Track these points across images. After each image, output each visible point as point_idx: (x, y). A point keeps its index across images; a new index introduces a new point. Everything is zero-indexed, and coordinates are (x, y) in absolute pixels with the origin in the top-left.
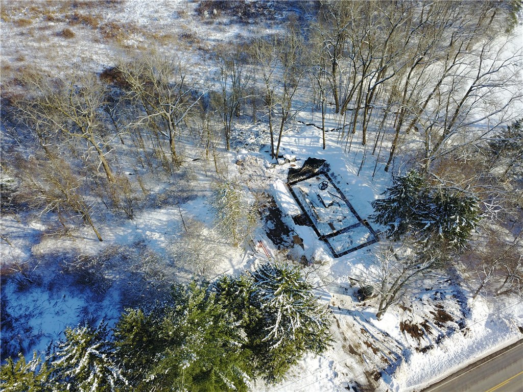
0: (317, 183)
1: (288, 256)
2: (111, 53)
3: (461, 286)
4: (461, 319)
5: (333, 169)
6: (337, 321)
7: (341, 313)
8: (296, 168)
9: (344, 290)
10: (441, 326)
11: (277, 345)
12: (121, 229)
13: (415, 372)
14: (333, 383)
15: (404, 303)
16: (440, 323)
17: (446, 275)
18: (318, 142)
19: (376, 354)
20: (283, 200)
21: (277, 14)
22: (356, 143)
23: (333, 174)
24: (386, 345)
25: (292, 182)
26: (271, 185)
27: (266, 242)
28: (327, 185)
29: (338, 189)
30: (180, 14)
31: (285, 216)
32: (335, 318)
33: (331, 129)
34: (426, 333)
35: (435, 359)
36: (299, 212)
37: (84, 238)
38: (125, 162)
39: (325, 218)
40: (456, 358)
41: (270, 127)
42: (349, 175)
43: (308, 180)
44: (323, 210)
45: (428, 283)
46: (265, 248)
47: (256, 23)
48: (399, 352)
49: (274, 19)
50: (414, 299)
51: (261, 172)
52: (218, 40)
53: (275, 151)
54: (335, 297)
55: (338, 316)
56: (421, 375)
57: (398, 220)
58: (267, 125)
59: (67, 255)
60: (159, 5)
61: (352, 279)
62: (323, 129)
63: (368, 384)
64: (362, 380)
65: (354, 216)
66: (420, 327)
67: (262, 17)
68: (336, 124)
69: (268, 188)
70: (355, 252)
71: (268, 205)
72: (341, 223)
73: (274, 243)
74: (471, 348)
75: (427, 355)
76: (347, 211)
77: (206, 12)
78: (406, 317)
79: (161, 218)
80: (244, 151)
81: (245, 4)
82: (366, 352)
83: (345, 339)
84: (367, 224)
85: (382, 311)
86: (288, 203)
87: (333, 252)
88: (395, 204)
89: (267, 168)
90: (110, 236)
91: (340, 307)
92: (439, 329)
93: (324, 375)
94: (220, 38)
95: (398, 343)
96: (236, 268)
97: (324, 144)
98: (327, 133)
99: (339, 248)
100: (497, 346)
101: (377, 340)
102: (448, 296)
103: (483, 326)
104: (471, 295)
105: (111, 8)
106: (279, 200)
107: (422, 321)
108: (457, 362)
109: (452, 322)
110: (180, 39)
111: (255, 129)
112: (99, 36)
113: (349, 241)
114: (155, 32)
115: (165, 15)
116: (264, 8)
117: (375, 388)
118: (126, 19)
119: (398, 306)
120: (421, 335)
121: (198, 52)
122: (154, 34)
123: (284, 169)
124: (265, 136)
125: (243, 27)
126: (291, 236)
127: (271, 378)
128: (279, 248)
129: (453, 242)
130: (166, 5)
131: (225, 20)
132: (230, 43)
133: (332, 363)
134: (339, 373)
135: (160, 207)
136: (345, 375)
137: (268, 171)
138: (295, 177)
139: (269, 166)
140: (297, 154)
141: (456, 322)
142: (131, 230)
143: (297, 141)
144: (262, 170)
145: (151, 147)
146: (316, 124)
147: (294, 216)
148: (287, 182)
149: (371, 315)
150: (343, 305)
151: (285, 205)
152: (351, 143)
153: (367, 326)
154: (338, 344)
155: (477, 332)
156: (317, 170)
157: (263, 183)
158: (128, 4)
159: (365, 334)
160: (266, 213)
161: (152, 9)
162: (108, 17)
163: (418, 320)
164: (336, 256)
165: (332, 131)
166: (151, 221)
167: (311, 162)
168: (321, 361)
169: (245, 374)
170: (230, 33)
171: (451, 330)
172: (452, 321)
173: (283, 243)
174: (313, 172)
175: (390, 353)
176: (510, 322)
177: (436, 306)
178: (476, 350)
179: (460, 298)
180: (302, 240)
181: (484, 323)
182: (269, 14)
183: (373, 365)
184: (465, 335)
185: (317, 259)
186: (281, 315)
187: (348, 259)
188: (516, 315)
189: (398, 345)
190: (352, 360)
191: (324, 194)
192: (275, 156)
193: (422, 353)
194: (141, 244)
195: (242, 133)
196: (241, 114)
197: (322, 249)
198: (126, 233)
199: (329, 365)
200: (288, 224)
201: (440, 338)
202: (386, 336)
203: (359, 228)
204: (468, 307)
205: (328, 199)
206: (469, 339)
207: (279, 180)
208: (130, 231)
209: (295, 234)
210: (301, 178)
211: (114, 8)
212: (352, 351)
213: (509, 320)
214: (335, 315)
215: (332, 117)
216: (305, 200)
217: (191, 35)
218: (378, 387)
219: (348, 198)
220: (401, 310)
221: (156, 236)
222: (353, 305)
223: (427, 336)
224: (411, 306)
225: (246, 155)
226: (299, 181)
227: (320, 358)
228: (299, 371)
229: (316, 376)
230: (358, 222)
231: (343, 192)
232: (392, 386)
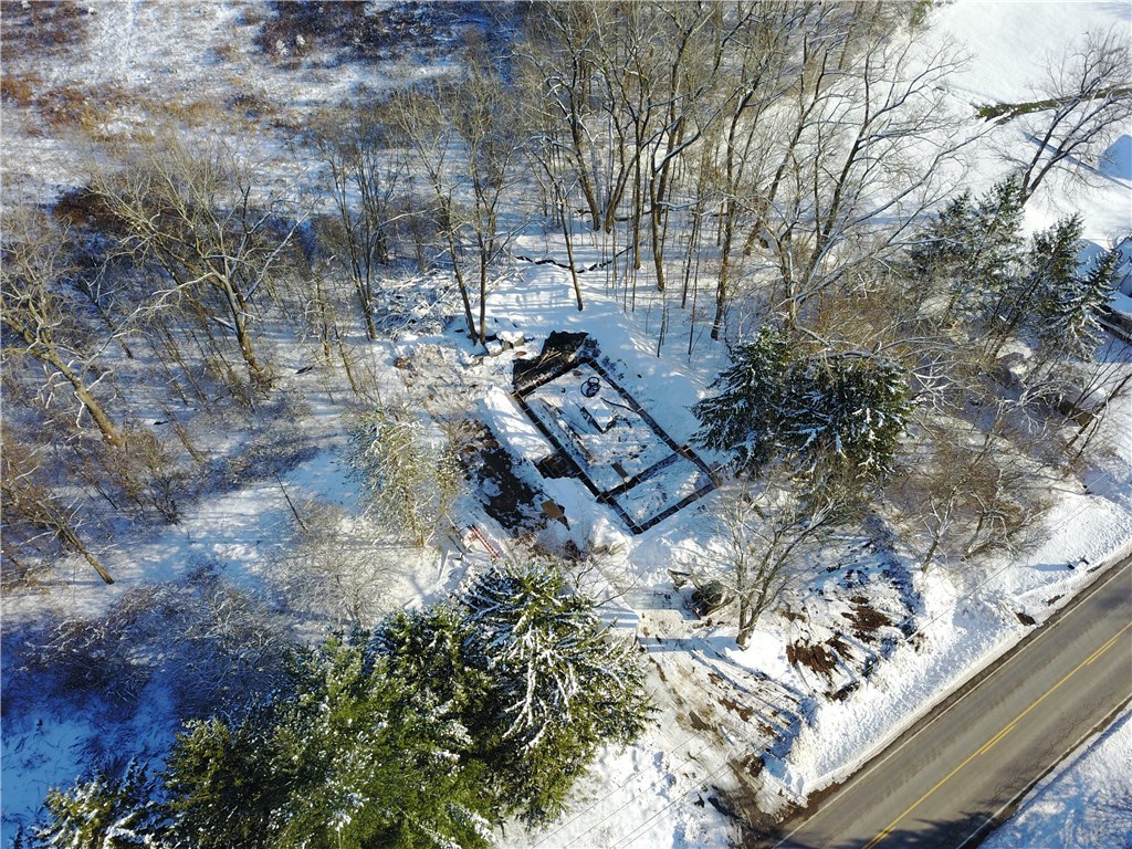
0: (578, 383)
1: (536, 547)
2: (72, 156)
3: (896, 551)
4: (906, 618)
5: (606, 350)
6: (658, 667)
7: (663, 650)
8: (528, 357)
9: (663, 599)
10: (868, 640)
11: (536, 740)
12: (152, 549)
13: (830, 743)
14: (668, 798)
15: (789, 606)
16: (866, 633)
17: (864, 532)
18: (566, 296)
19: (746, 720)
20: (509, 430)
21: (438, 32)
22: (644, 289)
23: (606, 361)
24: (765, 698)
25: (523, 388)
26: (480, 402)
27: (486, 525)
28: (597, 385)
29: (621, 391)
30: (221, 53)
31: (520, 464)
32: (654, 662)
33: (588, 266)
34: (840, 659)
35: (865, 708)
36: (549, 451)
37: (69, 583)
38: (141, 398)
39: (605, 454)
40: (907, 699)
41: (458, 277)
42: (639, 357)
43: (558, 381)
44: (596, 439)
45: (830, 555)
46: (484, 537)
47: (395, 57)
48: (794, 708)
49: (434, 43)
50: (807, 593)
51: (455, 377)
52: (316, 103)
53: (477, 328)
54: (648, 617)
55: (658, 656)
56: (844, 749)
57: (752, 435)
58: (450, 274)
59: (34, 629)
60: (169, 37)
61: (675, 573)
62: (571, 268)
63: (740, 785)
64: (727, 780)
65: (661, 440)
66: (827, 649)
67: (407, 42)
68: (598, 253)
69: (473, 408)
70: (675, 516)
71: (478, 444)
72: (638, 460)
73: (504, 525)
74: (932, 673)
75: (849, 704)
76: (646, 434)
77: (280, 44)
78: (796, 634)
79: (243, 510)
80: (409, 337)
81: (366, 18)
82: (726, 721)
83: (680, 702)
84: (691, 454)
85: (746, 629)
86: (523, 435)
87: (630, 523)
88: (741, 403)
89: (466, 366)
90: (129, 568)
91: (661, 636)
92: (866, 645)
93: (645, 785)
94: (320, 98)
95: (789, 689)
96: (428, 592)
97: (579, 300)
98: (582, 275)
99: (640, 513)
100: (981, 660)
101: (746, 691)
102: (873, 577)
103: (950, 625)
104: (918, 565)
105: (57, 56)
106: (502, 431)
107: (829, 635)
108: (910, 705)
109: (888, 628)
110: (229, 109)
111: (426, 286)
112: (37, 121)
113: (660, 496)
114: (168, 100)
115: (188, 58)
116: (409, 21)
117: (754, 791)
118: (96, 76)
119: (776, 613)
120: (832, 665)
121: (273, 132)
122: (167, 104)
123: (502, 363)
124: (451, 297)
125: (367, 69)
126: (538, 503)
127: (536, 814)
128: (516, 534)
129: (866, 463)
130: (186, 37)
131: (326, 57)
132: (344, 105)
133: (659, 757)
134: (677, 775)
135: (237, 487)
136: (691, 777)
137: (468, 371)
138: (528, 377)
139: (470, 360)
140: (525, 328)
141: (897, 626)
142: (177, 548)
143: (521, 299)
144: (455, 371)
145: (197, 355)
146: (556, 258)
147: (538, 462)
148: (513, 390)
149: (726, 642)
150: (666, 631)
151: (515, 441)
152: (634, 290)
153: (722, 666)
154: (667, 715)
155: (939, 639)
156: (573, 356)
157: (461, 399)
158: (96, 41)
159: (719, 684)
160: (476, 464)
161: (155, 49)
162: (53, 75)
163: (820, 636)
164: (636, 530)
165: (591, 269)
166: (220, 521)
167: (558, 341)
168: (637, 757)
169: (476, 817)
170: (341, 85)
171: (890, 644)
172: (888, 624)
173: (523, 521)
174: (565, 361)
175: (775, 714)
176: (1000, 607)
177: (852, 600)
178: (943, 674)
179: (898, 576)
180: (562, 509)
181: (949, 618)
182: (422, 35)
183: (744, 745)
184: (917, 649)
185: (598, 542)
186: (534, 676)
187: (662, 532)
188: (1008, 591)
189: (788, 694)
190: (701, 742)
191: (594, 404)
192: (480, 339)
193: (838, 701)
194: (204, 575)
195: (398, 298)
196: (390, 257)
197: (606, 522)
198: (166, 556)
199: (655, 764)
200: (529, 480)
201: (870, 663)
202: (762, 680)
203: (676, 464)
204: (915, 590)
205: (603, 413)
206: (926, 656)
207: (494, 388)
208: (175, 550)
209: (546, 499)
210: (543, 377)
211: (65, 55)
212: (698, 724)
213: (996, 603)
214: (653, 655)
215: (587, 239)
216: (556, 423)
217: (253, 96)
218: (760, 789)
219: (643, 406)
220: (785, 621)
221: (238, 551)
222: (686, 628)
223: (843, 665)
224: (804, 609)
225: (415, 344)
226: (538, 384)
227: (635, 752)
228: (593, 787)
229: (631, 791)
230: (672, 452)
231: (632, 394)
232: (789, 780)
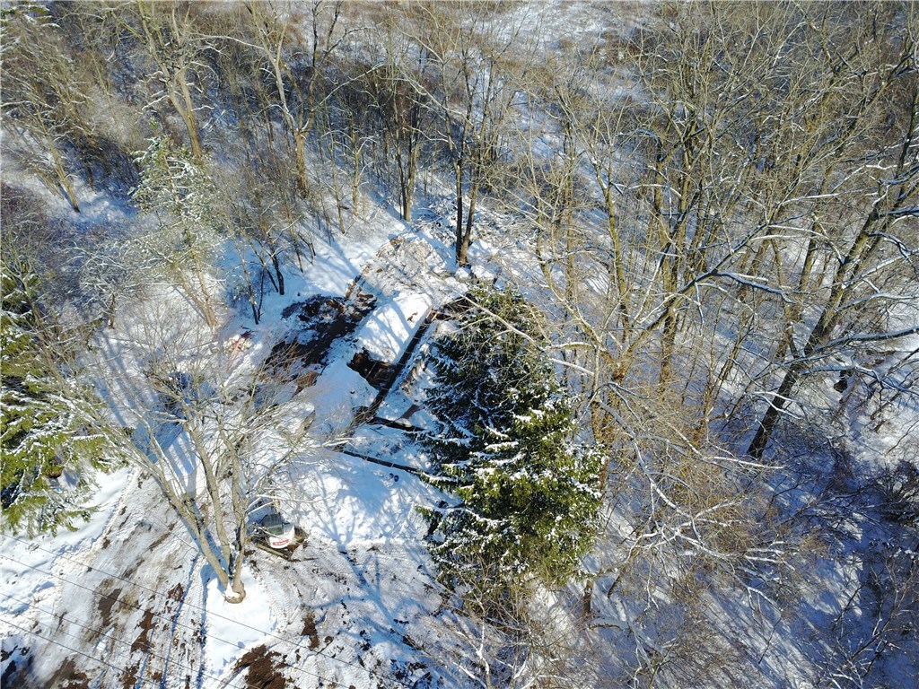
6: (167, 535)
7: (191, 530)
19: (133, 650)
24: (175, 655)
25: (445, 313)
26: (397, 294)
31: (349, 341)
32: (171, 529)
36: (391, 359)
39: (422, 394)
51: (414, 271)
55: (179, 529)
64: (46, 668)
69: (388, 293)
73: (267, 360)
78: (287, 648)
82: (123, 629)
83: (128, 574)
86: (388, 331)
89: (431, 272)
90: (95, 212)
95: (200, 676)
101: (174, 631)
113: (392, 445)
119: (304, 612)
123: (457, 288)
126: (310, 369)
128: (262, 370)
137: (426, 276)
139: (439, 271)
144: (419, 270)
147: (366, 353)
148: (437, 309)
153: (195, 588)
157: (393, 285)
159: (171, 600)
163: (302, 677)
173: (281, 368)
175: (156, 677)
180: (314, 383)
183: (99, 664)
190: (84, 618)
192: (460, 262)
199: (37, 586)
200: (335, 354)
202: (199, 640)
209: (319, 371)
212: (106, 604)
214: (179, 524)
220: (299, 626)
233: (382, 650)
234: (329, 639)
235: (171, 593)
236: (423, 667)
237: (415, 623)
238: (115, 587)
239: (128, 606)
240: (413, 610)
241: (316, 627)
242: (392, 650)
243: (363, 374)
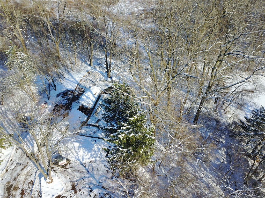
6: (26, 166)
7: (34, 163)
31: (77, 102)
32: (28, 164)
36: (91, 107)
39: (101, 116)
51: (95, 80)
69: (88, 87)
71: (76, 94)
73: (53, 110)
78: (67, 194)
82: (15, 196)
83: (15, 179)
86: (89, 98)
89: (100, 80)
101: (31, 194)
113: (93, 132)
119: (71, 183)
123: (109, 84)
126: (66, 112)
128: (52, 113)
138: (110, 91)
148: (103, 91)
153: (37, 181)
180: (68, 116)
190: (2, 194)
192: (108, 76)
200: (73, 106)
207: (99, 87)
209: (69, 112)
212: (9, 189)
233: (96, 191)
234: (80, 190)
235: (29, 183)
236: (108, 194)
237: (105, 182)
238: (11, 184)
239: (16, 189)
240: (104, 178)
241: (76, 187)
242: (99, 191)
243: (82, 112)
